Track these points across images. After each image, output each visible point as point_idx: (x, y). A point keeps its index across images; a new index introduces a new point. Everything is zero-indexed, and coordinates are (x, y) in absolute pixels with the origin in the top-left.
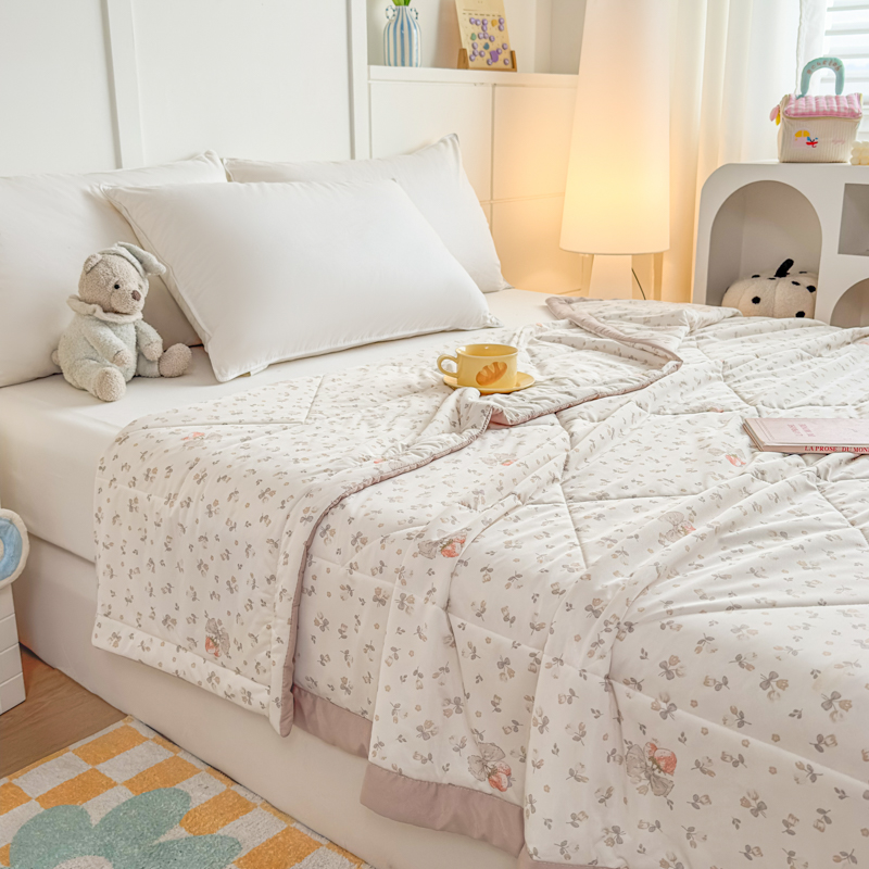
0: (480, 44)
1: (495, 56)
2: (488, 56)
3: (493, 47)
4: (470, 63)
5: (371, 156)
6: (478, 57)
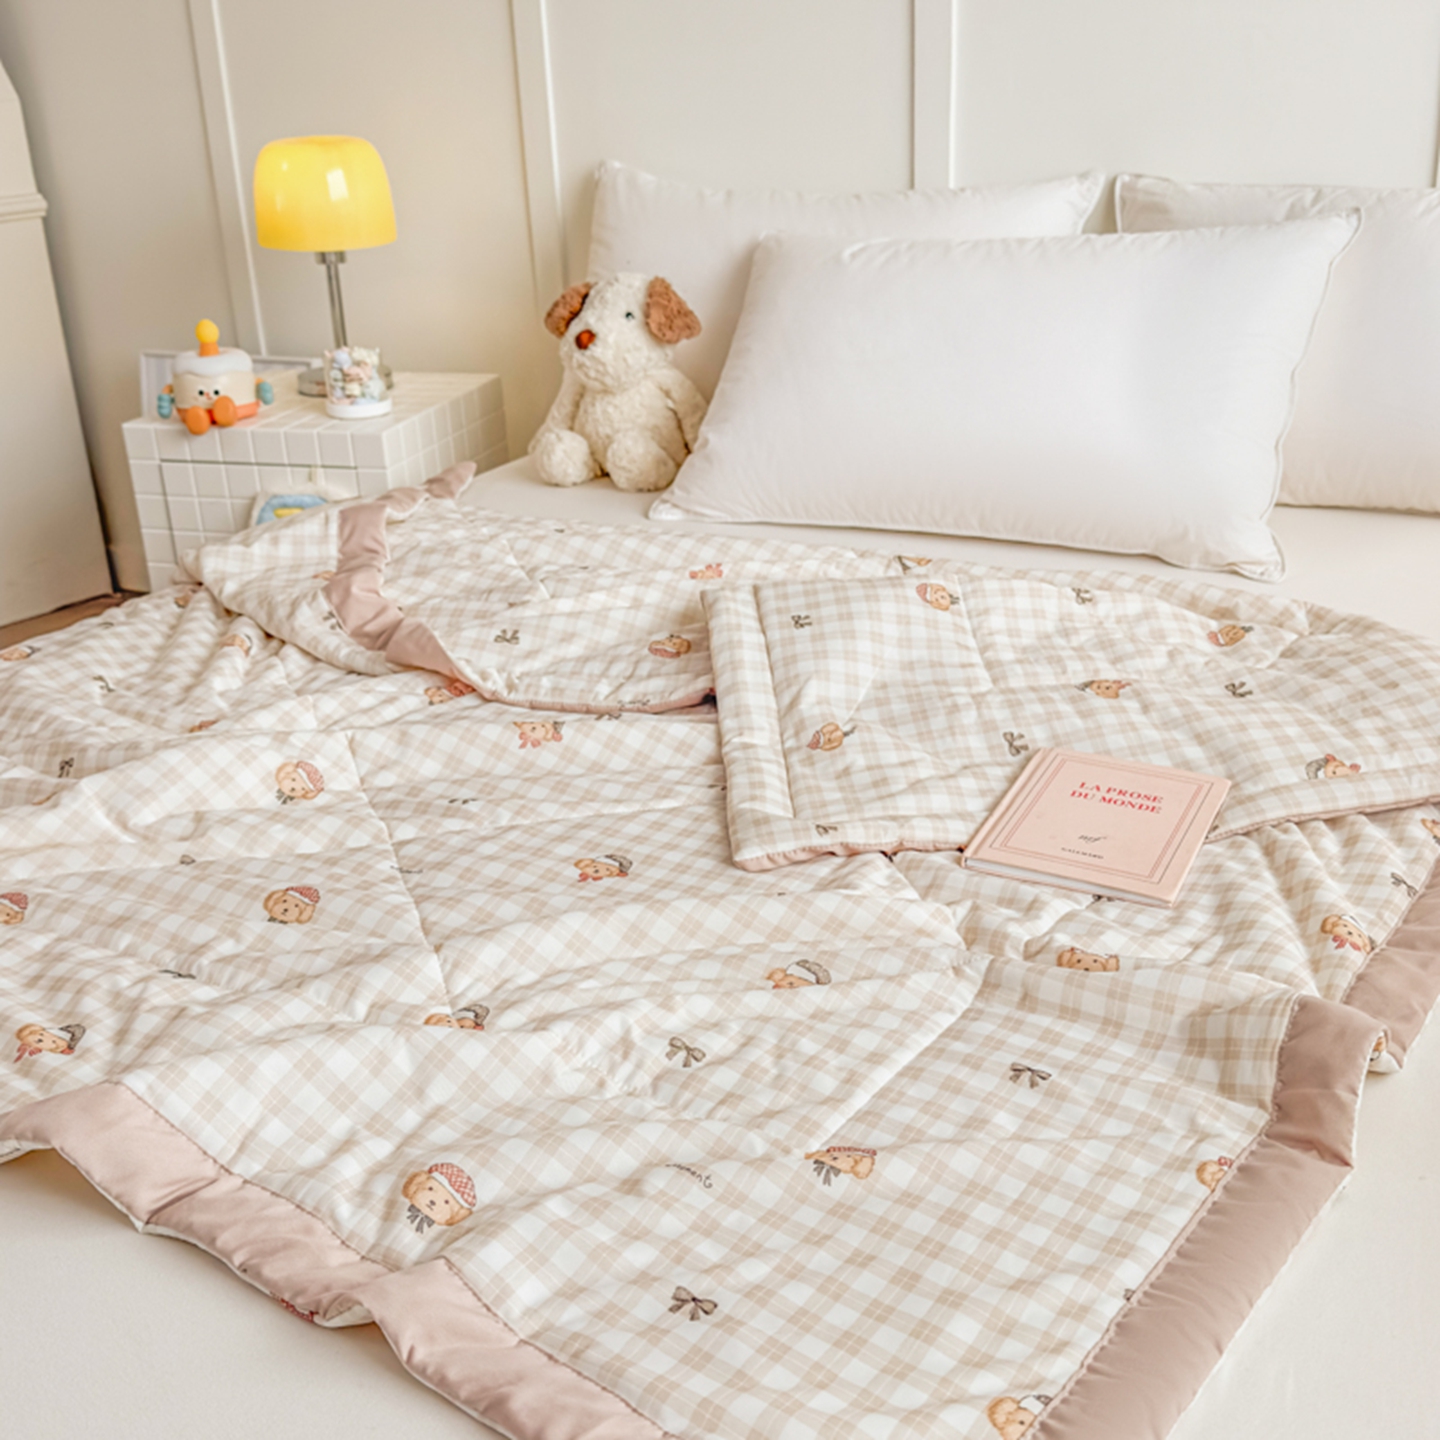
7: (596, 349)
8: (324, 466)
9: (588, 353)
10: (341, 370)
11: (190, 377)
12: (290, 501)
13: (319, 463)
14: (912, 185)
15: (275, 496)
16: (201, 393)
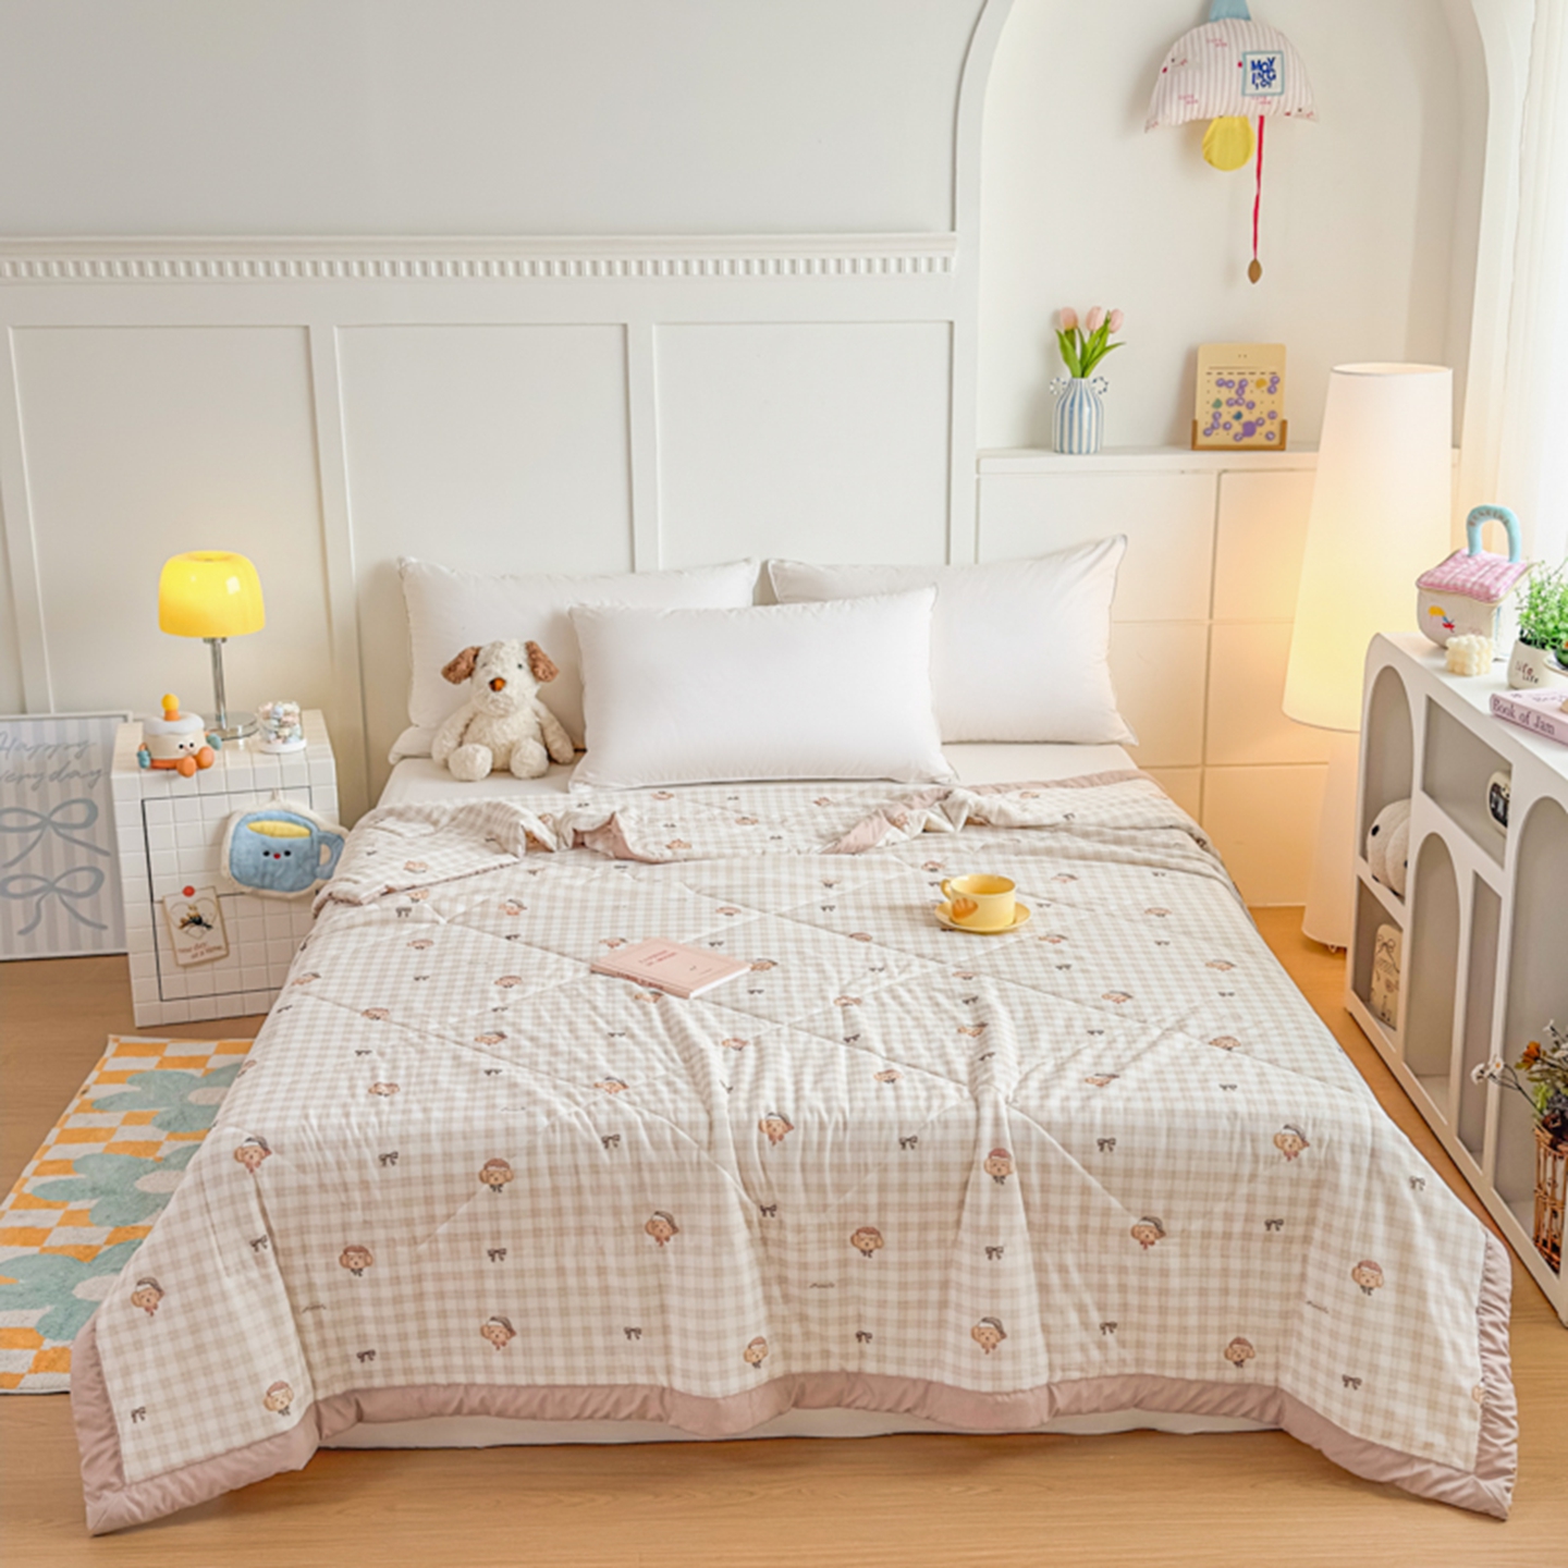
0: (1227, 413)
1: (1250, 429)
2: (1237, 427)
3: (1248, 416)
4: (1202, 440)
5: (976, 561)
6: (1221, 431)
7: (507, 690)
8: (283, 789)
9: (501, 693)
10: (279, 720)
11: (172, 737)
12: (261, 815)
13: (279, 786)
14: (633, 569)
15: (249, 814)
16: (181, 747)
